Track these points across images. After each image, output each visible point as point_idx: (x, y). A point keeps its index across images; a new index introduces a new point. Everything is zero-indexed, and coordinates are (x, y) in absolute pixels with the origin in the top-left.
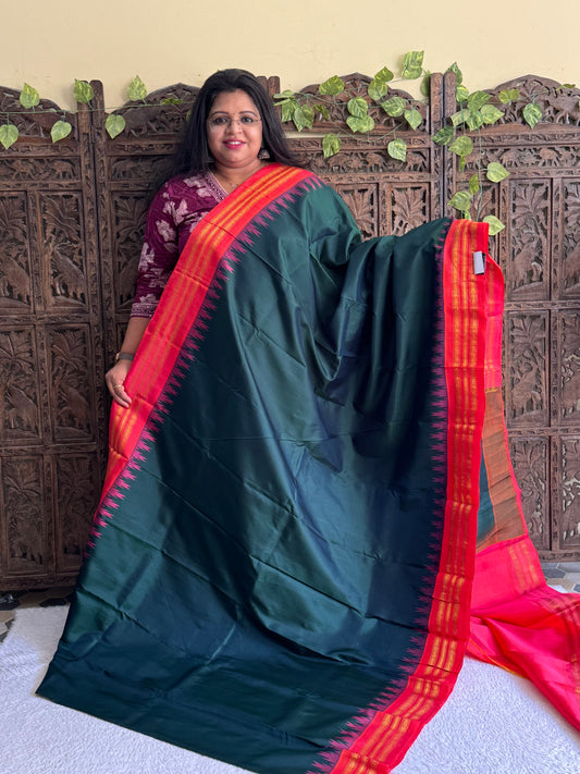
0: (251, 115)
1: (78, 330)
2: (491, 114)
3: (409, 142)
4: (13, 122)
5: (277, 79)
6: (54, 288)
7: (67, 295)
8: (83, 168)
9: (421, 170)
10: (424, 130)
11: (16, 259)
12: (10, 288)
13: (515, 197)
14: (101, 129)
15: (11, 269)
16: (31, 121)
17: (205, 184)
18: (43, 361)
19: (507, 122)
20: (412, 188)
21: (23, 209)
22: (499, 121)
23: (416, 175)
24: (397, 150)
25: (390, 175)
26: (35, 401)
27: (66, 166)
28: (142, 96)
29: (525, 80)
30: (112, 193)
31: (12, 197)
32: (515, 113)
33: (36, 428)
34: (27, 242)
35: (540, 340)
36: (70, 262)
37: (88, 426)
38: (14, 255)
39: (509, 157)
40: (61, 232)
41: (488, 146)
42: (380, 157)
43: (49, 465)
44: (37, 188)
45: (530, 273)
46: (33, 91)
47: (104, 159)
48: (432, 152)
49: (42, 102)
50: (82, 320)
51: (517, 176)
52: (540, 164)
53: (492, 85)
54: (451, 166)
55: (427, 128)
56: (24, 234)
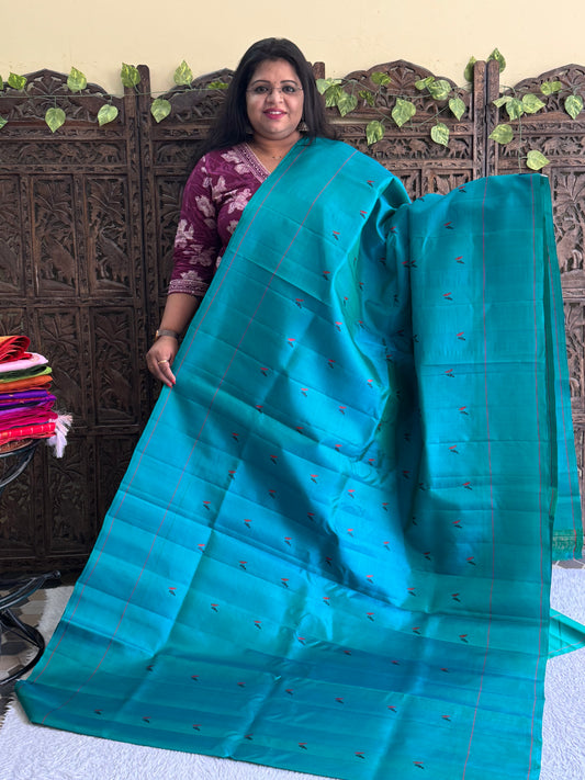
0: (293, 85)
1: (122, 312)
2: (531, 104)
3: (452, 129)
4: (60, 106)
5: (322, 65)
6: (98, 271)
7: (111, 278)
8: (129, 153)
9: (463, 157)
10: (467, 117)
11: (61, 241)
12: (55, 271)
13: (557, 184)
14: (146, 113)
15: (56, 251)
16: (78, 105)
17: (243, 159)
18: (87, 343)
19: (549, 110)
20: (455, 175)
21: (68, 192)
22: (541, 110)
23: (458, 162)
24: (440, 134)
25: (433, 161)
26: (79, 382)
27: (112, 150)
28: (187, 81)
29: (568, 69)
30: (156, 177)
31: (58, 181)
32: (558, 102)
33: (80, 409)
34: (72, 225)
35: (579, 327)
36: (115, 245)
37: (131, 408)
38: (59, 238)
39: (550, 145)
40: (106, 215)
41: (530, 134)
42: (423, 144)
43: (91, 447)
44: (83, 171)
45: (571, 261)
46: (80, 75)
47: (150, 143)
48: (475, 139)
49: (89, 86)
50: (125, 303)
51: (558, 164)
52: (581, 153)
53: (535, 74)
54: (494, 154)
55: (470, 116)
56: (70, 216)
